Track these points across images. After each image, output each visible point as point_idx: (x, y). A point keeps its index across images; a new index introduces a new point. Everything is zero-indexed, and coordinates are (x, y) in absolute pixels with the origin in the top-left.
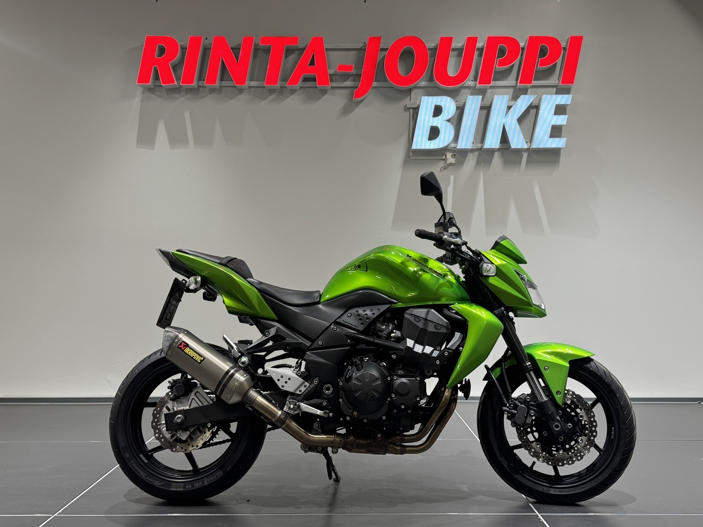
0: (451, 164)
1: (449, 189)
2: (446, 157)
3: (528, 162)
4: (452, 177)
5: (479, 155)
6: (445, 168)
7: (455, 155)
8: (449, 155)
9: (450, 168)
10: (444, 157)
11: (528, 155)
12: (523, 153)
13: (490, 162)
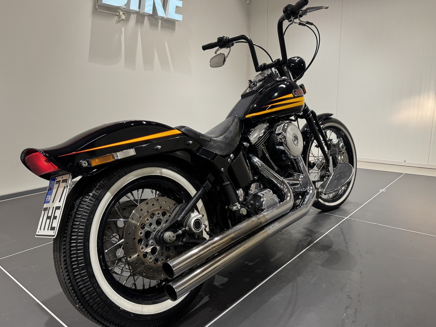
0: (123, 19)
1: (122, 36)
2: (119, 14)
3: (162, 26)
4: (123, 29)
5: (137, 17)
6: (119, 22)
7: (124, 13)
8: (121, 13)
9: (122, 22)
10: (118, 14)
11: (162, 22)
12: (159, 20)
13: (142, 22)
